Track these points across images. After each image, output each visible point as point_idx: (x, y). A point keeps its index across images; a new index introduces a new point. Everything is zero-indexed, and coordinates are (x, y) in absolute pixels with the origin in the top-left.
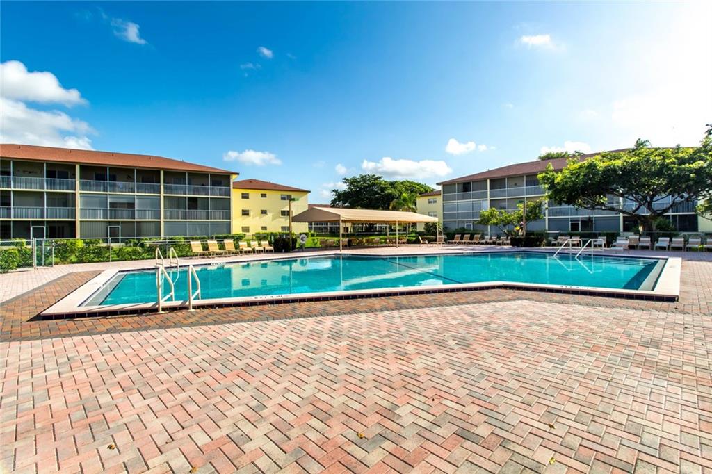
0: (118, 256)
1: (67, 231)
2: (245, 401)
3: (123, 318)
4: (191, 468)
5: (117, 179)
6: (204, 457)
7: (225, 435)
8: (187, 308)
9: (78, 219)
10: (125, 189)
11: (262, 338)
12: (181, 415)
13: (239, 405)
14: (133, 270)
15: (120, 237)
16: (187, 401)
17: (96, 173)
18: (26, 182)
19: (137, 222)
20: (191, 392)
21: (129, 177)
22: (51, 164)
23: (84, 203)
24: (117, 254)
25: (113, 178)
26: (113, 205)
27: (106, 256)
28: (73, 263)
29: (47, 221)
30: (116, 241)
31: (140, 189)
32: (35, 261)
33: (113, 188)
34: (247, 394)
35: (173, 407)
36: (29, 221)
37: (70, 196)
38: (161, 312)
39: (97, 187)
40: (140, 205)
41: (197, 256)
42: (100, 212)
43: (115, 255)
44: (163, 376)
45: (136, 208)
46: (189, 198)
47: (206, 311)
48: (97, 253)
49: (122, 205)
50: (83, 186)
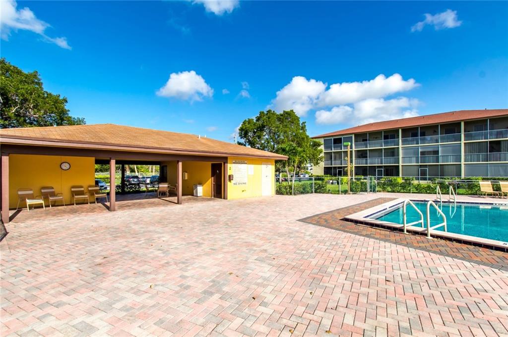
0: (417, 190)
1: (394, 172)
2: (399, 318)
3: (380, 230)
4: (328, 330)
5: (426, 134)
6: (340, 330)
7: (363, 328)
8: (426, 235)
9: (401, 164)
10: (431, 141)
11: (472, 282)
12: (353, 299)
13: (393, 318)
14: (417, 201)
15: (428, 177)
16: (364, 294)
17: (412, 132)
18: (375, 144)
19: (440, 165)
20: (372, 291)
21: (435, 131)
22: (386, 131)
23: (404, 153)
24: (416, 188)
25: (423, 134)
26: (423, 153)
27: (409, 189)
28: (389, 192)
29: (384, 166)
30: (425, 179)
31: (443, 140)
32: (369, 189)
33: (423, 141)
34: (407, 315)
35: (354, 292)
36: (375, 166)
37: (396, 150)
38: (405, 232)
39: (412, 142)
40: (443, 152)
41: (485, 195)
42: (414, 159)
43: (415, 189)
44: (366, 273)
45: (440, 155)
46: (490, 142)
47: (443, 242)
48: (403, 186)
49: (429, 153)
50: (404, 142)
